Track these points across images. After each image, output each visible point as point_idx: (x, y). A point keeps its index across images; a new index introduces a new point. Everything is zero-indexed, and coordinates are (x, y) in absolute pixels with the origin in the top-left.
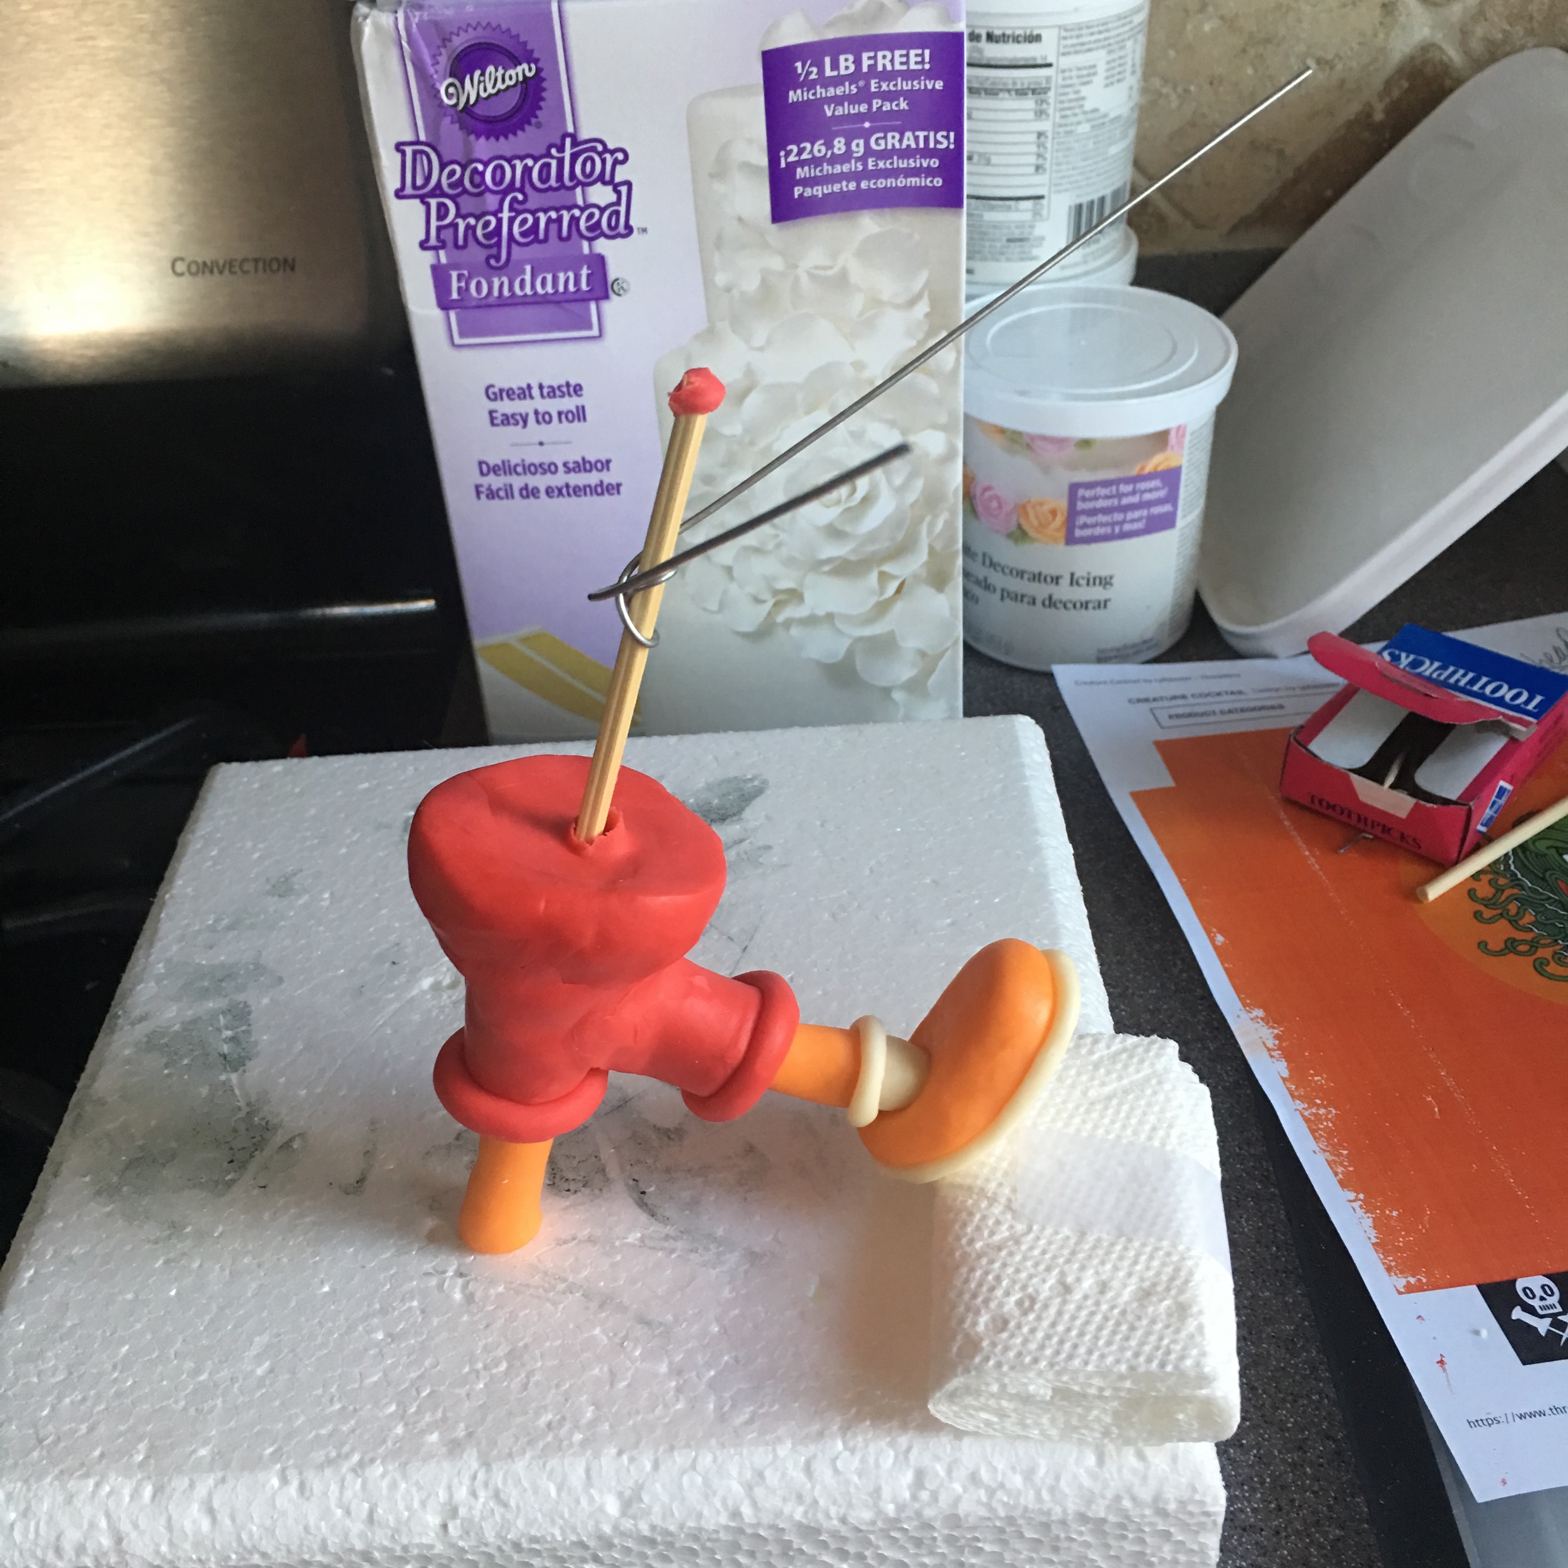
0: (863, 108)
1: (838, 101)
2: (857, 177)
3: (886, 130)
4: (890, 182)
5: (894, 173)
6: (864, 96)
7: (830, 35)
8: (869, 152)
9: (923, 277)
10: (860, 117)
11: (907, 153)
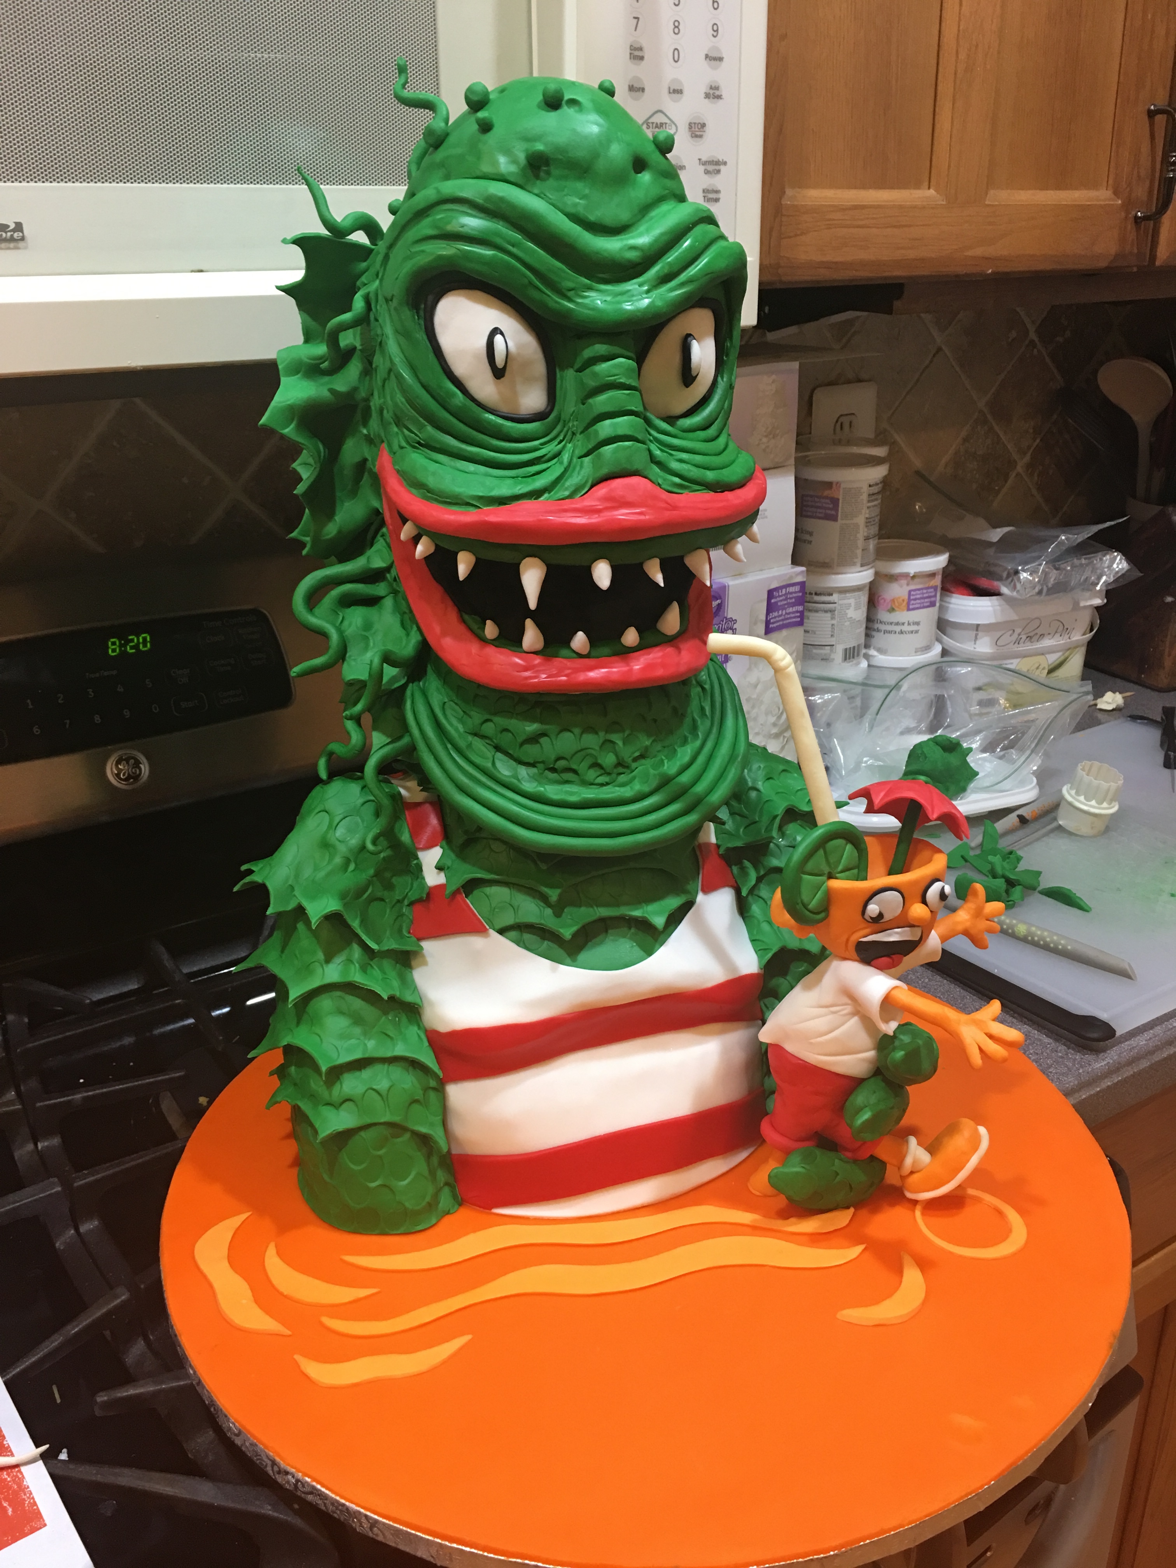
0: (786, 602)
1: (781, 601)
2: (783, 620)
3: (789, 607)
4: (790, 621)
5: (791, 618)
6: (786, 599)
7: (782, 584)
8: (786, 613)
9: (794, 647)
10: (785, 604)
11: (793, 612)
